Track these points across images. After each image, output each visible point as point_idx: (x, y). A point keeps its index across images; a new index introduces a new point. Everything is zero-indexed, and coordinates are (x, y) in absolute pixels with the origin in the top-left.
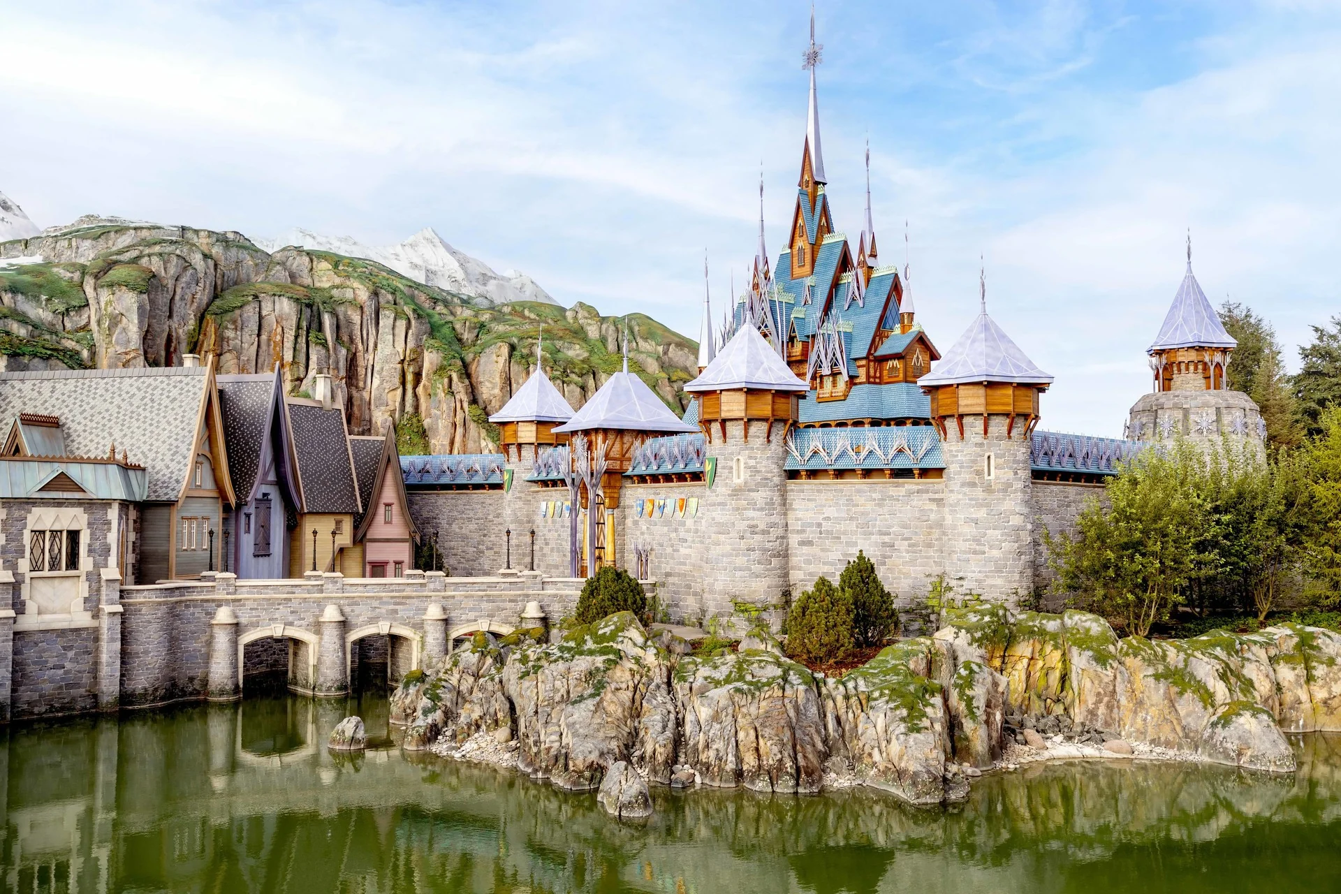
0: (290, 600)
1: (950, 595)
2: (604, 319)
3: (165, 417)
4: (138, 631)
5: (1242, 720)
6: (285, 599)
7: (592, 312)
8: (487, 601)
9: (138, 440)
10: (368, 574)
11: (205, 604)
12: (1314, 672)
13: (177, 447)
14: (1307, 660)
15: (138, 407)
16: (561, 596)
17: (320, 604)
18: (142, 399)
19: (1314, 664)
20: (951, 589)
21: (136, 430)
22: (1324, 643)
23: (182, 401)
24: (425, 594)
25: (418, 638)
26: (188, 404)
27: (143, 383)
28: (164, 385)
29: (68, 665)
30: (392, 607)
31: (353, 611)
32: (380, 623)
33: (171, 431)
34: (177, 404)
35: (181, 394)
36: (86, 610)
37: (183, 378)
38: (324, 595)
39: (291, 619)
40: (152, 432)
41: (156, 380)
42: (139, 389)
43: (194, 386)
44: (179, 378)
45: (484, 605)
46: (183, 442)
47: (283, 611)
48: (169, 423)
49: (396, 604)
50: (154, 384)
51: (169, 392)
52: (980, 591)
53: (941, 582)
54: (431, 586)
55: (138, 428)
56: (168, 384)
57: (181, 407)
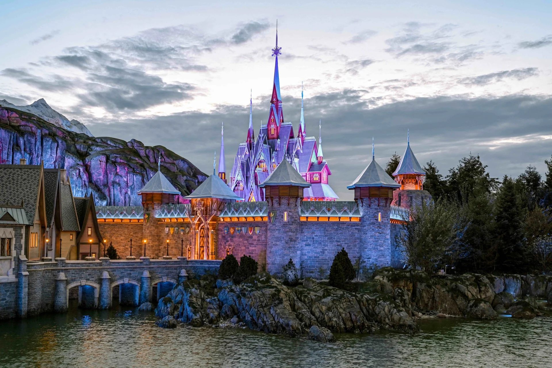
0: (88, 269)
1: (365, 264)
2: (147, 147)
3: (20, 187)
4: (32, 283)
5: (481, 305)
6: (86, 269)
7: (140, 144)
8: (166, 269)
9: (8, 197)
10: (80, 258)
11: (53, 271)
12: (481, 289)
13: (28, 201)
14: (479, 285)
15: (6, 182)
16: (194, 267)
17: (101, 271)
18: (8, 179)
19: (481, 286)
20: (365, 262)
21: (6, 193)
22: (482, 279)
23: (29, 180)
24: (142, 266)
25: (139, 285)
26: (32, 182)
27: (7, 171)
28: (19, 173)
29: (7, 299)
30: (129, 272)
31: (113, 274)
32: (125, 279)
33: (24, 194)
34: (26, 182)
35: (28, 177)
36: (13, 274)
37: (29, 170)
38: (102, 267)
39: (88, 277)
40: (14, 194)
41: (14, 170)
42: (6, 174)
43: (35, 174)
44: (26, 170)
45: (165, 271)
46: (31, 199)
47: (85, 274)
48: (23, 190)
49: (131, 271)
50: (13, 172)
51: (22, 176)
52: (377, 263)
53: (359, 260)
54: (145, 263)
55: (7, 191)
56: (21, 172)
57: (28, 183)
